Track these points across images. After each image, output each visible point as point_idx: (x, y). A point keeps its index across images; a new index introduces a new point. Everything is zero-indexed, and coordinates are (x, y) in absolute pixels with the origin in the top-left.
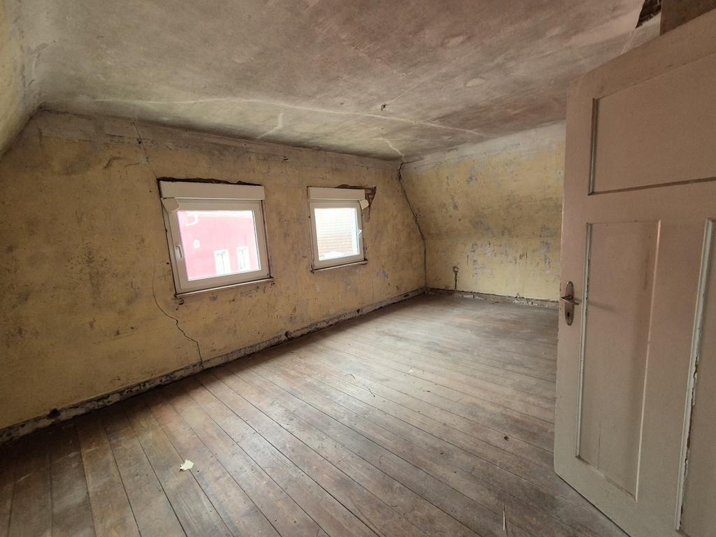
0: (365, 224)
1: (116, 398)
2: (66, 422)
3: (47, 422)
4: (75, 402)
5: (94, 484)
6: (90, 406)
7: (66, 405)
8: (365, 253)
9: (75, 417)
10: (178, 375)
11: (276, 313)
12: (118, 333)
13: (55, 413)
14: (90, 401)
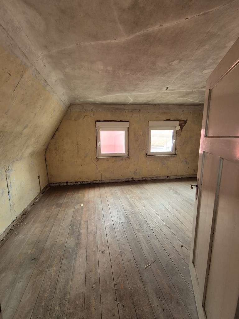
0: (178, 137)
1: (79, 183)
2: (69, 185)
3: (65, 184)
4: (71, 181)
5: (65, 201)
6: (74, 183)
7: (70, 181)
8: (175, 151)
9: (71, 185)
10: (95, 182)
11: (129, 170)
12: (81, 166)
13: (67, 183)
14: (74, 182)
